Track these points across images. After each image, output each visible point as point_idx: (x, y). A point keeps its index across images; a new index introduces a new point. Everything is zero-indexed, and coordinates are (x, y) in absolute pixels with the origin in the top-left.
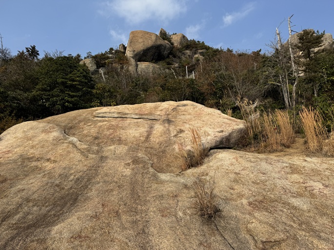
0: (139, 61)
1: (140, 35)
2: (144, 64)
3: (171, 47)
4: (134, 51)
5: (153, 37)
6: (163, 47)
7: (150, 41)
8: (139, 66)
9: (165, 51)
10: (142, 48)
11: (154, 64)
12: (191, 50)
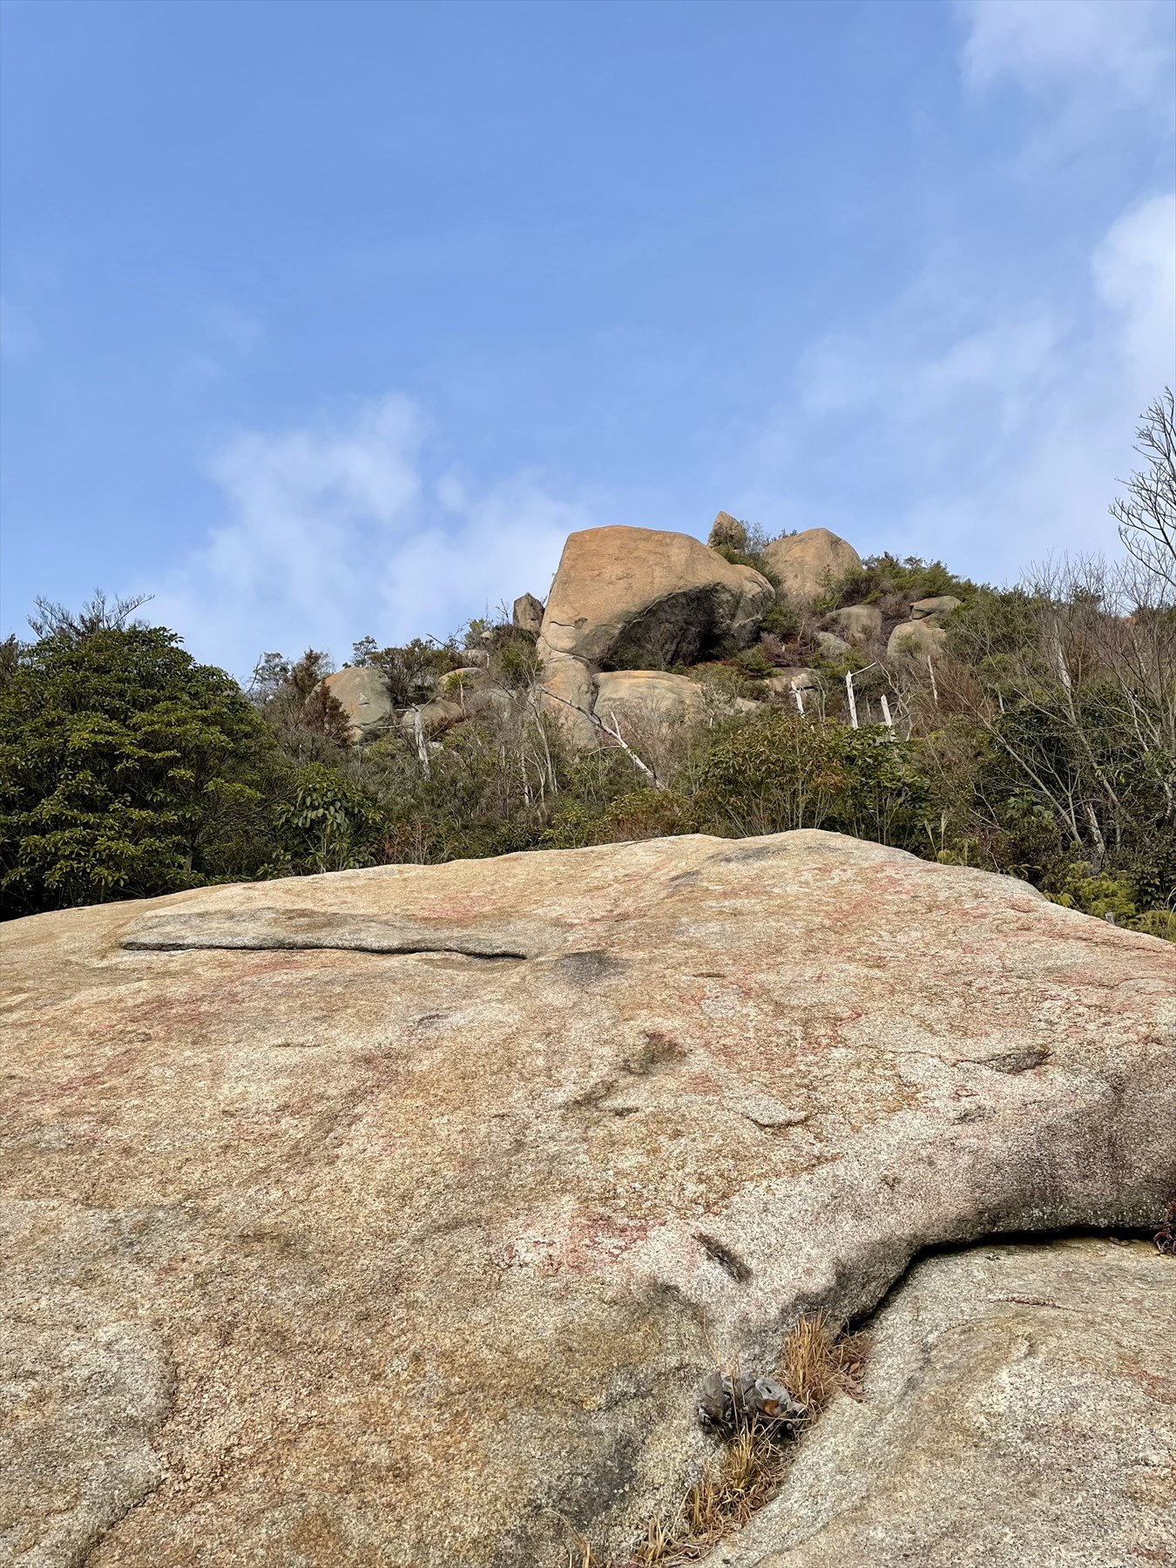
0: (607, 668)
1: (612, 547)
2: (627, 682)
3: (766, 597)
4: (580, 622)
5: (674, 551)
6: (725, 597)
7: (658, 572)
8: (605, 692)
9: (740, 613)
10: (620, 607)
11: (678, 680)
12: (874, 603)
